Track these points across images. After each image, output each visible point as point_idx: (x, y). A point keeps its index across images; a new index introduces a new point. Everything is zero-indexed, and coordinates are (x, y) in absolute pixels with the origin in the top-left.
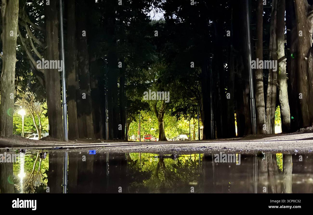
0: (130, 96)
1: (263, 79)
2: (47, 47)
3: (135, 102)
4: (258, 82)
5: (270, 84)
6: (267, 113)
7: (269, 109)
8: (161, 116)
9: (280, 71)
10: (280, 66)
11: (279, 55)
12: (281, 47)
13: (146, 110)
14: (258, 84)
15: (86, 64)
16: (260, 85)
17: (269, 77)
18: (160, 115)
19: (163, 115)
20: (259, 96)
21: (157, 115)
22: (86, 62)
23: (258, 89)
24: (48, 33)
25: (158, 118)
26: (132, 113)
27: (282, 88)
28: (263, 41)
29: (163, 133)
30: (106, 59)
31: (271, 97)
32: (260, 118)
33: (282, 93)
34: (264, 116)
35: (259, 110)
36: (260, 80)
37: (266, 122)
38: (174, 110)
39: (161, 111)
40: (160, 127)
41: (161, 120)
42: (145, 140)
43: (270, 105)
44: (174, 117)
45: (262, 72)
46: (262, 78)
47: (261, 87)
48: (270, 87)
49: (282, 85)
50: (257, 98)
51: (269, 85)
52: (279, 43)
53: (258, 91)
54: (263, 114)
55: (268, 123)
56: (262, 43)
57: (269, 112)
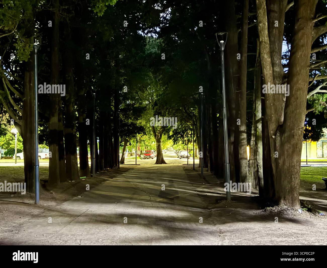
0: (125, 119)
1: (246, 131)
2: (25, 99)
3: (130, 125)
4: (241, 134)
5: (254, 136)
6: (250, 165)
7: (252, 161)
8: (159, 137)
9: (258, 132)
10: (258, 127)
11: (257, 115)
12: (259, 108)
13: (142, 134)
14: (241, 136)
15: (72, 101)
16: (242, 137)
17: (253, 128)
18: (158, 135)
19: (161, 136)
20: (242, 148)
21: (155, 136)
22: (73, 100)
23: (241, 141)
24: (26, 85)
25: (156, 139)
26: (127, 136)
27: (260, 149)
28: (247, 92)
29: (160, 154)
30: (95, 94)
31: (254, 149)
32: (242, 171)
33: (260, 155)
34: (247, 169)
35: (242, 162)
36: (244, 132)
37: (249, 174)
38: (171, 133)
39: (159, 132)
40: (158, 148)
41: (158, 141)
42: (145, 156)
43: (253, 157)
44: (171, 140)
45: (245, 124)
46: (245, 129)
47: (244, 139)
48: (254, 138)
49: (259, 146)
50: (240, 150)
51: (252, 137)
52: (257, 103)
53: (241, 142)
54: (246, 167)
55: (251, 176)
56: (246, 94)
57: (252, 164)
